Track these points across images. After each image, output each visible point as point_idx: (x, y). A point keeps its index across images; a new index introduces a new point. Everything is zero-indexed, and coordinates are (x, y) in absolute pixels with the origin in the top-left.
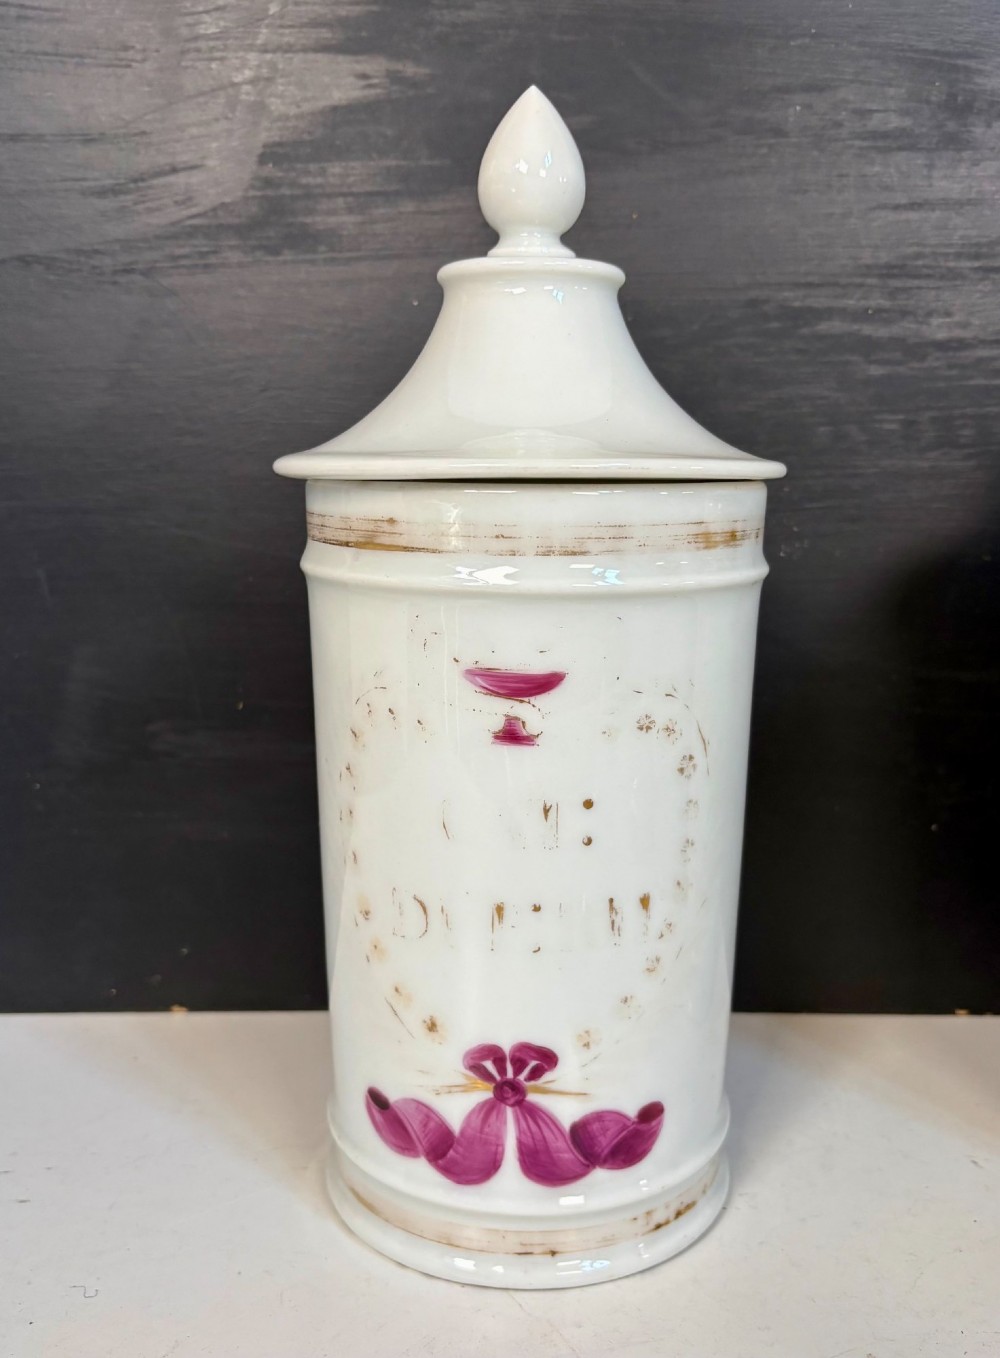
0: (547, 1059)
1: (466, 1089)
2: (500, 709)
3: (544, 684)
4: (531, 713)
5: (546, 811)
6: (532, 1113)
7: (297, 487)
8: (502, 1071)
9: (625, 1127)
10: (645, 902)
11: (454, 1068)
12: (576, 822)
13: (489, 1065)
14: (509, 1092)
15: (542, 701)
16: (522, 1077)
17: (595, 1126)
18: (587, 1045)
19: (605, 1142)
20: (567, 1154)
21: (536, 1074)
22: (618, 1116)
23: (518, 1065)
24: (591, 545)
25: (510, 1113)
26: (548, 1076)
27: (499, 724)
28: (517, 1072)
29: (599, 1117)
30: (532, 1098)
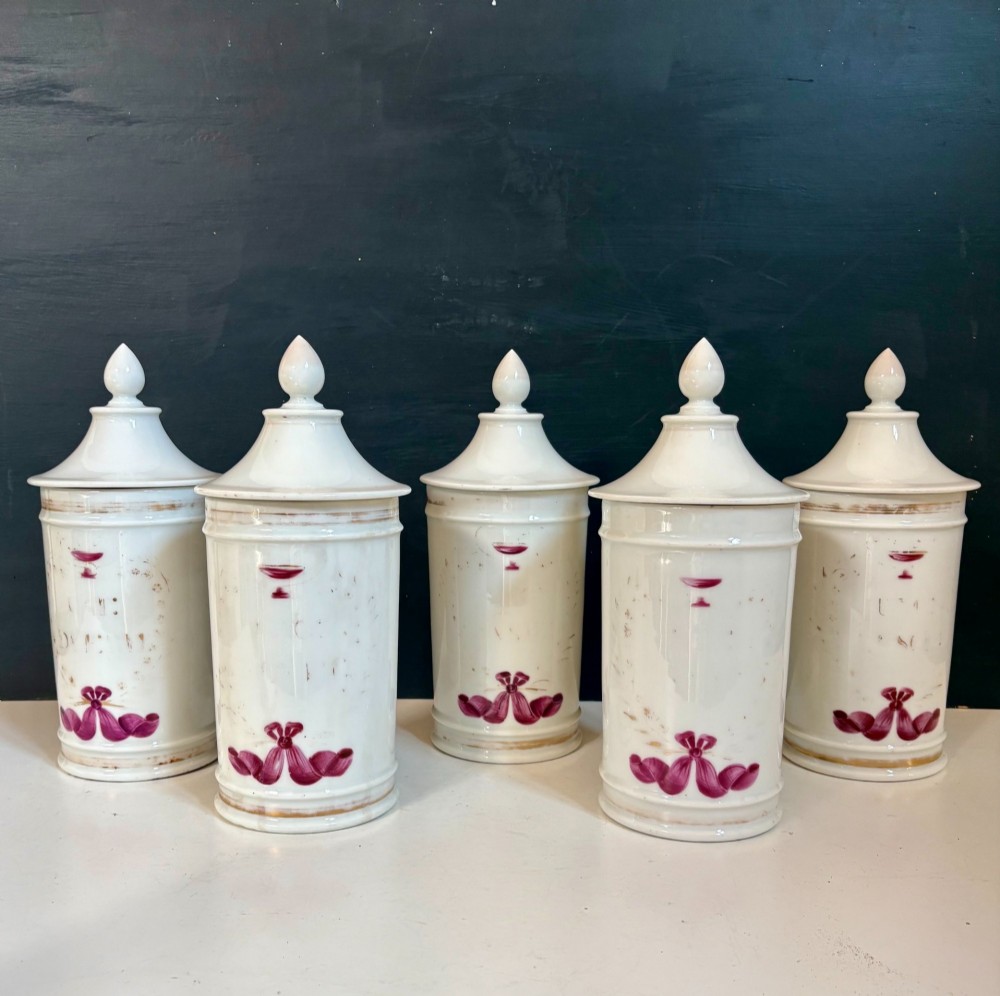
0: (108, 693)
1: (84, 703)
2: (83, 565)
3: (96, 557)
4: (92, 566)
5: (100, 602)
6: (103, 712)
7: (37, 489)
8: (93, 696)
9: (140, 721)
10: (141, 636)
11: (79, 697)
12: (110, 607)
13: (89, 694)
14: (96, 705)
15: (96, 562)
16: (100, 698)
17: (128, 719)
18: (122, 688)
19: (133, 726)
21: (104, 698)
22: (137, 717)
23: (98, 694)
24: (108, 510)
25: (97, 712)
26: (108, 699)
27: (82, 571)
28: (98, 697)
29: (129, 716)
30: (104, 707)
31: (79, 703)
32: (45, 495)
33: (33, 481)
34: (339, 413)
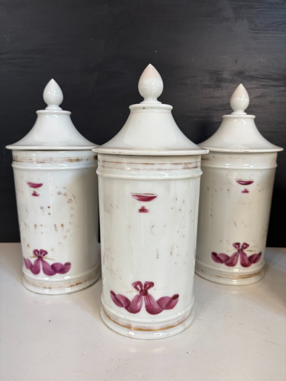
0: (46, 253)
1: (34, 257)
2: (32, 190)
3: (39, 185)
4: (38, 190)
5: (42, 208)
6: (44, 262)
8: (39, 254)
9: (62, 266)
10: (62, 225)
11: (32, 254)
12: (46, 209)
13: (37, 253)
14: (40, 258)
15: (40, 188)
16: (42, 255)
17: (56, 266)
18: (53, 251)
19: (58, 269)
20: (51, 270)
21: (44, 255)
22: (60, 264)
23: (41, 253)
24: (45, 161)
25: (41, 262)
26: (46, 256)
27: (32, 192)
28: (41, 254)
29: (57, 264)
30: (44, 259)
31: (31, 257)
32: (14, 154)
33: (9, 147)
34: (170, 107)
